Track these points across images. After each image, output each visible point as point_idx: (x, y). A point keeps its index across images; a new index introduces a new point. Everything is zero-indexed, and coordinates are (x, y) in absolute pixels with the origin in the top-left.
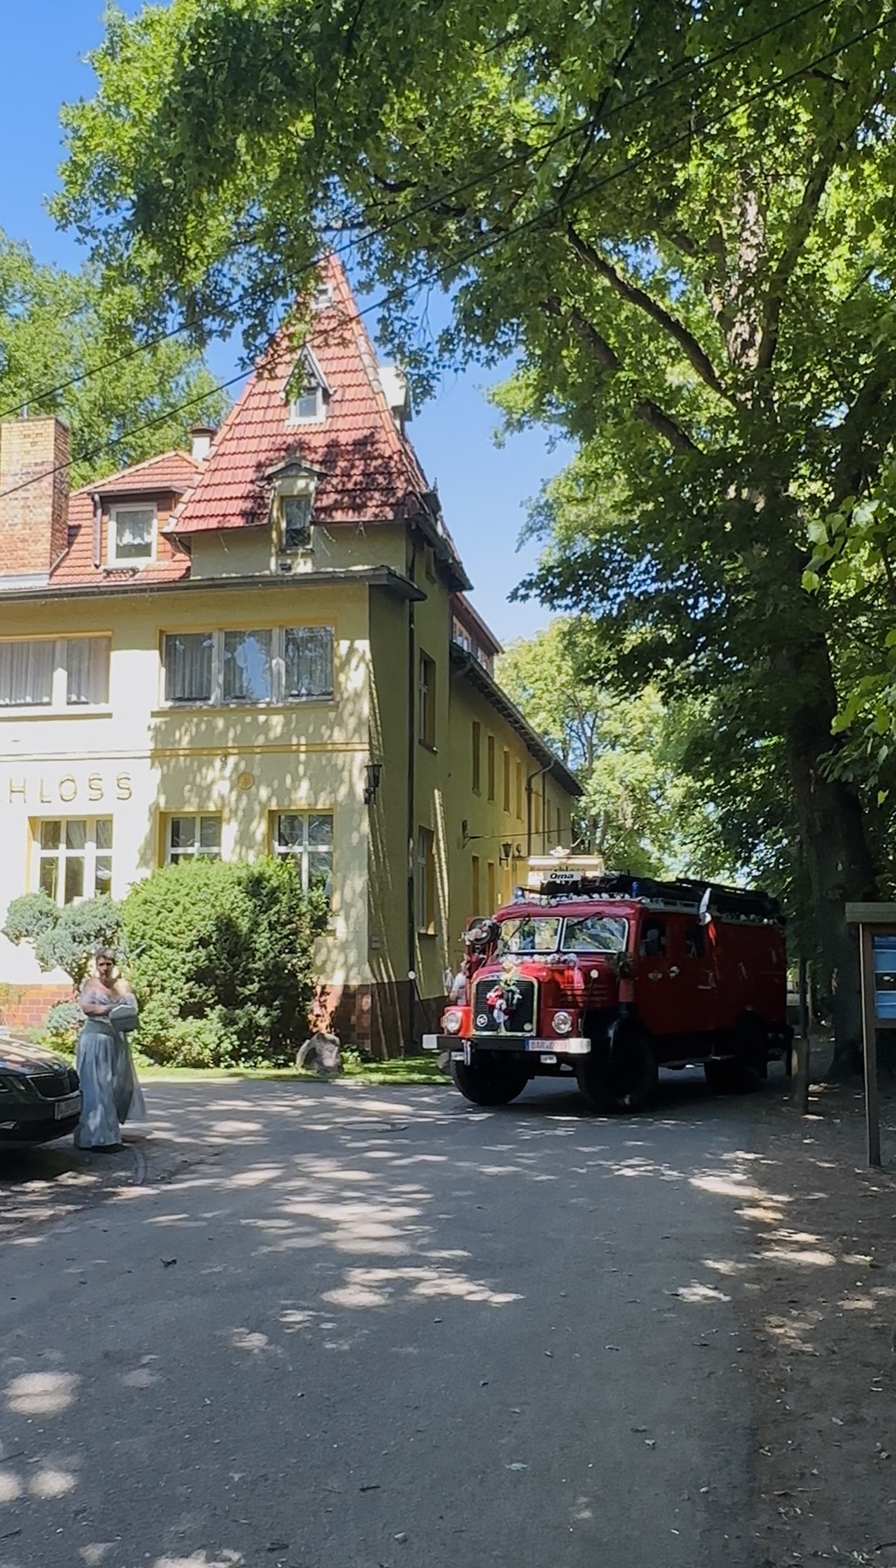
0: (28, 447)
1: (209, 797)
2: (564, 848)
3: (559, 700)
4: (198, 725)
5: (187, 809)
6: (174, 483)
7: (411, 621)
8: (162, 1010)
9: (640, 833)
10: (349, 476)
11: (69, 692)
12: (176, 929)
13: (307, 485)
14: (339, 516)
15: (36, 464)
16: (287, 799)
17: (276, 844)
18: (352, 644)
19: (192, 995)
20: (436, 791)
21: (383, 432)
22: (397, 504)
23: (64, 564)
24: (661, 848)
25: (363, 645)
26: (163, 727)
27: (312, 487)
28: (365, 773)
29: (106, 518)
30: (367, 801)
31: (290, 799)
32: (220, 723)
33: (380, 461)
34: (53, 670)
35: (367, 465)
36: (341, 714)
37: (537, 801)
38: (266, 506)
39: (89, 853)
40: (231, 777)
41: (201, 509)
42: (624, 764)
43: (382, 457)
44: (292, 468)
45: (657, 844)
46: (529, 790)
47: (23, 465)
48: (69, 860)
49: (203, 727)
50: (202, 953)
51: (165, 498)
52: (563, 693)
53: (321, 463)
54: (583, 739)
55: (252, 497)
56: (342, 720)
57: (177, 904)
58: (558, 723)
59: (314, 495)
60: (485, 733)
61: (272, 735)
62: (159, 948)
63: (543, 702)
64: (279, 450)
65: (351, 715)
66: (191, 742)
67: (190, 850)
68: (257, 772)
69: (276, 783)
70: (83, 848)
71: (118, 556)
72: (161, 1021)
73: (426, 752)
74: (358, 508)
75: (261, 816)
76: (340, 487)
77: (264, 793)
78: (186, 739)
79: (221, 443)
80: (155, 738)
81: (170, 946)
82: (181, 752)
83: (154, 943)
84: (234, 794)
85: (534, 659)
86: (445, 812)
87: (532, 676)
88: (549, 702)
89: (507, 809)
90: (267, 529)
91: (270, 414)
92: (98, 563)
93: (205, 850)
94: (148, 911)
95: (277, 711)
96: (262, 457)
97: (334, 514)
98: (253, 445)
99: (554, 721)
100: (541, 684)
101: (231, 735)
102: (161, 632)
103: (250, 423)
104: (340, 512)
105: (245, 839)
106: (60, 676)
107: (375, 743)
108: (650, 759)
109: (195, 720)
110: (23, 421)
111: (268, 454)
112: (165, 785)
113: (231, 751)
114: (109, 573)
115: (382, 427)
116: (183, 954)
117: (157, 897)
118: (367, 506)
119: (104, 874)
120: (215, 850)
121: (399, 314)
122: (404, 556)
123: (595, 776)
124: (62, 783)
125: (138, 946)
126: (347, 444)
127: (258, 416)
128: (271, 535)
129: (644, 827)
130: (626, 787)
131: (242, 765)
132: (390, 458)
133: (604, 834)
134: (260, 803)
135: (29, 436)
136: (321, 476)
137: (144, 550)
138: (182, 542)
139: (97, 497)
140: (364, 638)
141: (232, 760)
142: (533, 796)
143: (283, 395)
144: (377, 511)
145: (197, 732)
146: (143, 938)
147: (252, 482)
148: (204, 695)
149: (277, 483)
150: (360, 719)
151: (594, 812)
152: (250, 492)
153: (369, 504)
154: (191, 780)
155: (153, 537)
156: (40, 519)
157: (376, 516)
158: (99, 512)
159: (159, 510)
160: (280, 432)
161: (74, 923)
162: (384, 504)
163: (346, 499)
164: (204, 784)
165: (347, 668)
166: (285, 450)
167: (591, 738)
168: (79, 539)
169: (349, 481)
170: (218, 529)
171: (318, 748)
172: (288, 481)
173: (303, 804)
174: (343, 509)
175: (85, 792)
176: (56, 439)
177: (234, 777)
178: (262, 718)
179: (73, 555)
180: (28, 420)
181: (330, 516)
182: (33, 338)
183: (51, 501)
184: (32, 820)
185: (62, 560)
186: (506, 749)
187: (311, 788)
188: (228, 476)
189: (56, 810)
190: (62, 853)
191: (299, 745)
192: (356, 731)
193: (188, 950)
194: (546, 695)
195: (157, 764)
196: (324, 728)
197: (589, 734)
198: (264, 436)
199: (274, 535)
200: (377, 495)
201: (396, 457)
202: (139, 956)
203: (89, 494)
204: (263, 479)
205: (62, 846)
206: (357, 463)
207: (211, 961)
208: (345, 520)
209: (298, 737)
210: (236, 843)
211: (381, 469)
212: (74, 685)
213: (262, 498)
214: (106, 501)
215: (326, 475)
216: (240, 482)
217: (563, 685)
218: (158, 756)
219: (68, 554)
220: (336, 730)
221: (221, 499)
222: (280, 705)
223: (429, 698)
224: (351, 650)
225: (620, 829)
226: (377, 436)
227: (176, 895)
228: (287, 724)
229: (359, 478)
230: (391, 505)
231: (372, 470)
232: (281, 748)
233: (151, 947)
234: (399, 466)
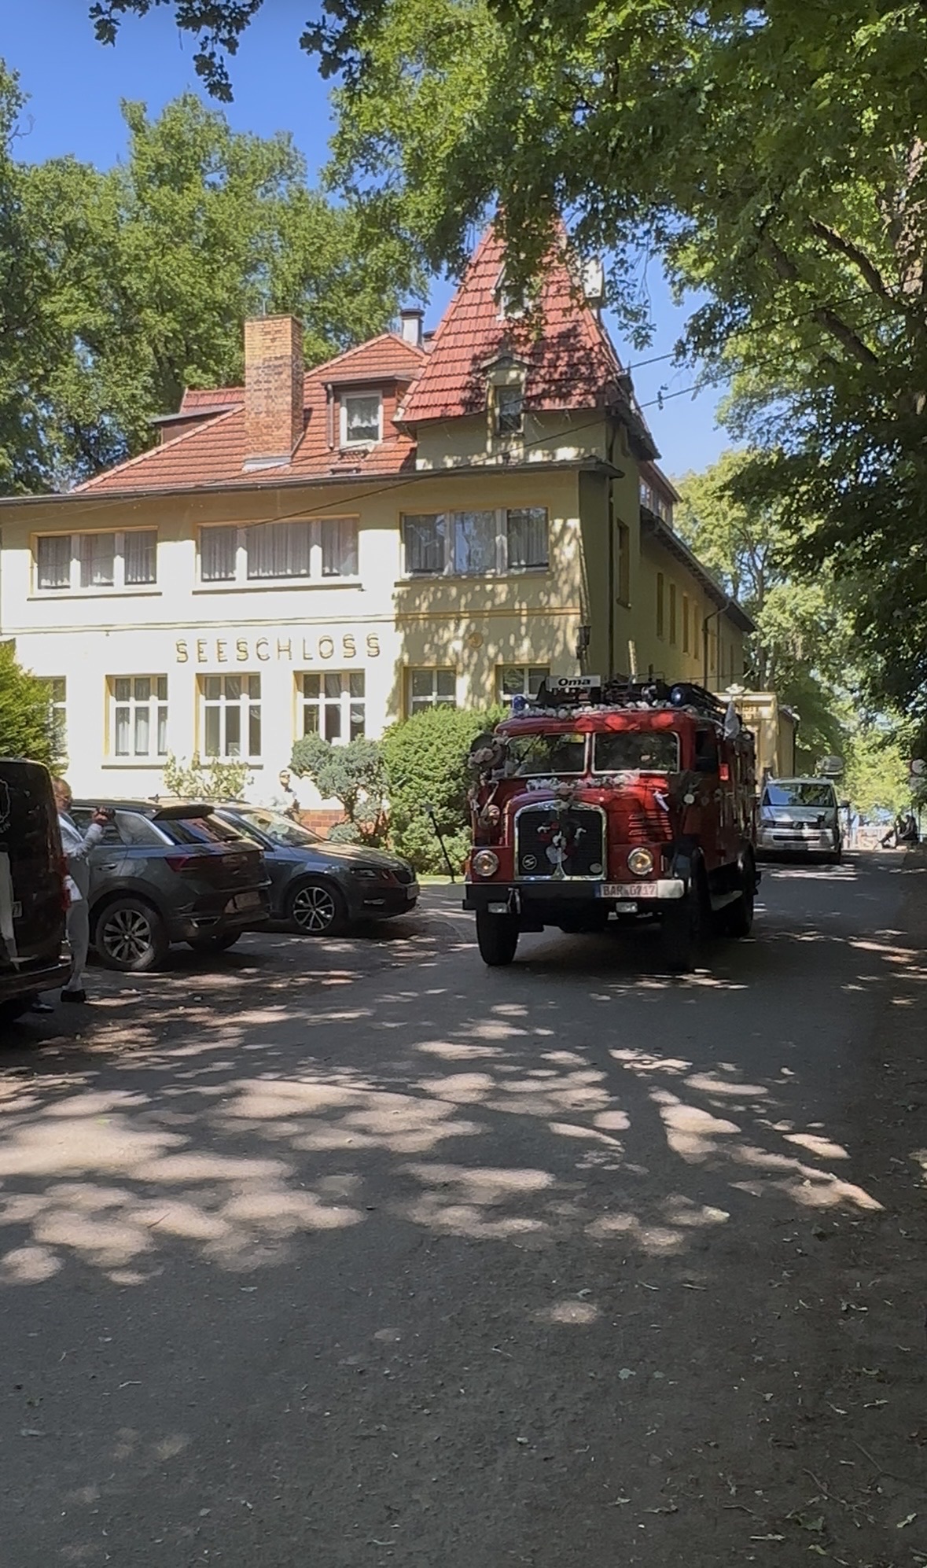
0: (268, 343)
1: (445, 654)
2: (739, 685)
3: (730, 533)
4: (435, 593)
5: (427, 664)
6: (400, 372)
7: (611, 495)
8: (422, 829)
9: (808, 664)
10: (556, 367)
11: (324, 566)
12: (432, 765)
13: (518, 375)
14: (547, 404)
15: (276, 358)
16: (511, 656)
17: (502, 692)
18: (565, 522)
19: (445, 818)
20: (630, 643)
21: (584, 326)
22: (598, 392)
23: (302, 447)
24: (831, 678)
25: (574, 523)
26: (405, 596)
27: (523, 377)
28: (577, 633)
29: (338, 404)
30: (579, 656)
31: (514, 656)
32: (454, 591)
33: (582, 353)
34: (309, 547)
35: (571, 356)
36: (557, 582)
37: (712, 641)
38: (482, 395)
39: (345, 701)
40: (463, 637)
41: (425, 399)
42: (795, 597)
43: (584, 348)
44: (505, 362)
45: (827, 674)
46: (706, 630)
47: (265, 360)
48: (327, 707)
49: (439, 595)
50: (453, 784)
51: (391, 387)
52: (734, 526)
53: (530, 355)
54: (753, 571)
55: (470, 388)
56: (558, 588)
57: (431, 744)
58: (729, 557)
59: (524, 386)
60: (668, 581)
61: (497, 601)
62: (418, 780)
63: (714, 537)
64: (492, 344)
65: (565, 582)
66: (429, 607)
67: (429, 698)
68: (485, 632)
69: (501, 642)
70: (339, 696)
71: (349, 439)
72: (421, 838)
73: (621, 607)
74: (565, 397)
75: (490, 670)
76: (547, 377)
77: (492, 650)
78: (425, 605)
79: (440, 338)
80: (398, 605)
81: (427, 778)
82: (421, 616)
83: (413, 776)
84: (467, 652)
85: (705, 493)
86: (637, 660)
87: (703, 511)
88: (721, 537)
89: (686, 650)
90: (483, 416)
91: (483, 311)
92: (332, 445)
93: (442, 698)
94: (407, 751)
95: (502, 581)
96: (477, 351)
97: (543, 402)
98: (468, 339)
99: (726, 555)
100: (712, 519)
101: (463, 601)
102: (401, 513)
103: (465, 319)
104: (548, 400)
105: (476, 689)
106: (316, 552)
107: (584, 606)
108: (822, 593)
109: (432, 589)
110: (262, 320)
111: (481, 348)
112: (409, 644)
113: (463, 615)
114: (342, 454)
115: (583, 321)
116: (438, 785)
117: (415, 740)
118: (571, 395)
119: (358, 718)
120: (451, 698)
121: (622, 278)
122: (604, 437)
123: (765, 608)
124: (321, 642)
125: (399, 779)
126: (553, 337)
127: (472, 312)
128: (486, 420)
129: (814, 658)
130: (796, 619)
131: (473, 627)
132: (591, 349)
133: (774, 665)
134: (489, 659)
135: (269, 333)
136: (530, 368)
137: (371, 433)
138: (408, 429)
139: (330, 387)
140: (575, 517)
141: (464, 623)
142: (709, 636)
143: (493, 292)
144: (581, 399)
145: (434, 598)
146: (404, 772)
147: (469, 374)
148: (438, 566)
149: (492, 375)
150: (572, 586)
151: (764, 644)
152: (468, 383)
153: (574, 392)
154: (430, 639)
155: (379, 421)
156: (281, 408)
157: (580, 403)
158: (332, 400)
159: (384, 397)
160: (492, 327)
161: (347, 760)
162: (587, 392)
163: (553, 388)
164: (441, 643)
165: (560, 544)
166: (497, 343)
167: (762, 571)
168: (312, 422)
169: (556, 371)
170: (441, 417)
171: (538, 612)
172: (501, 372)
173: (524, 660)
174: (550, 397)
175: (340, 650)
176: (292, 335)
177: (467, 637)
178: (489, 587)
179: (308, 437)
180: (268, 319)
181: (540, 404)
182: (237, 212)
183: (290, 391)
184: (296, 674)
185: (300, 443)
186: (685, 594)
187: (532, 646)
188: (448, 369)
189: (317, 665)
190: (322, 701)
191: (521, 610)
192: (570, 595)
193: (442, 782)
194: (717, 530)
195: (401, 626)
196: (542, 594)
197: (760, 567)
198: (478, 331)
199: (490, 420)
200: (580, 385)
201: (596, 349)
202: (401, 786)
203: (323, 384)
204: (479, 370)
205: (322, 695)
206: (562, 355)
207: (460, 791)
208: (553, 407)
209: (520, 602)
210: (469, 692)
211: (583, 360)
212: (328, 560)
213: (479, 388)
214: (337, 390)
215: (535, 366)
216: (459, 374)
217: (734, 519)
218: (401, 621)
219: (304, 437)
220: (553, 596)
221: (442, 390)
222: (505, 575)
223: (625, 558)
224: (565, 528)
225: (790, 660)
226: (579, 329)
227: (430, 738)
228: (510, 591)
229: (565, 369)
230: (593, 393)
231: (575, 361)
232: (505, 612)
233: (411, 780)
234: (599, 356)
